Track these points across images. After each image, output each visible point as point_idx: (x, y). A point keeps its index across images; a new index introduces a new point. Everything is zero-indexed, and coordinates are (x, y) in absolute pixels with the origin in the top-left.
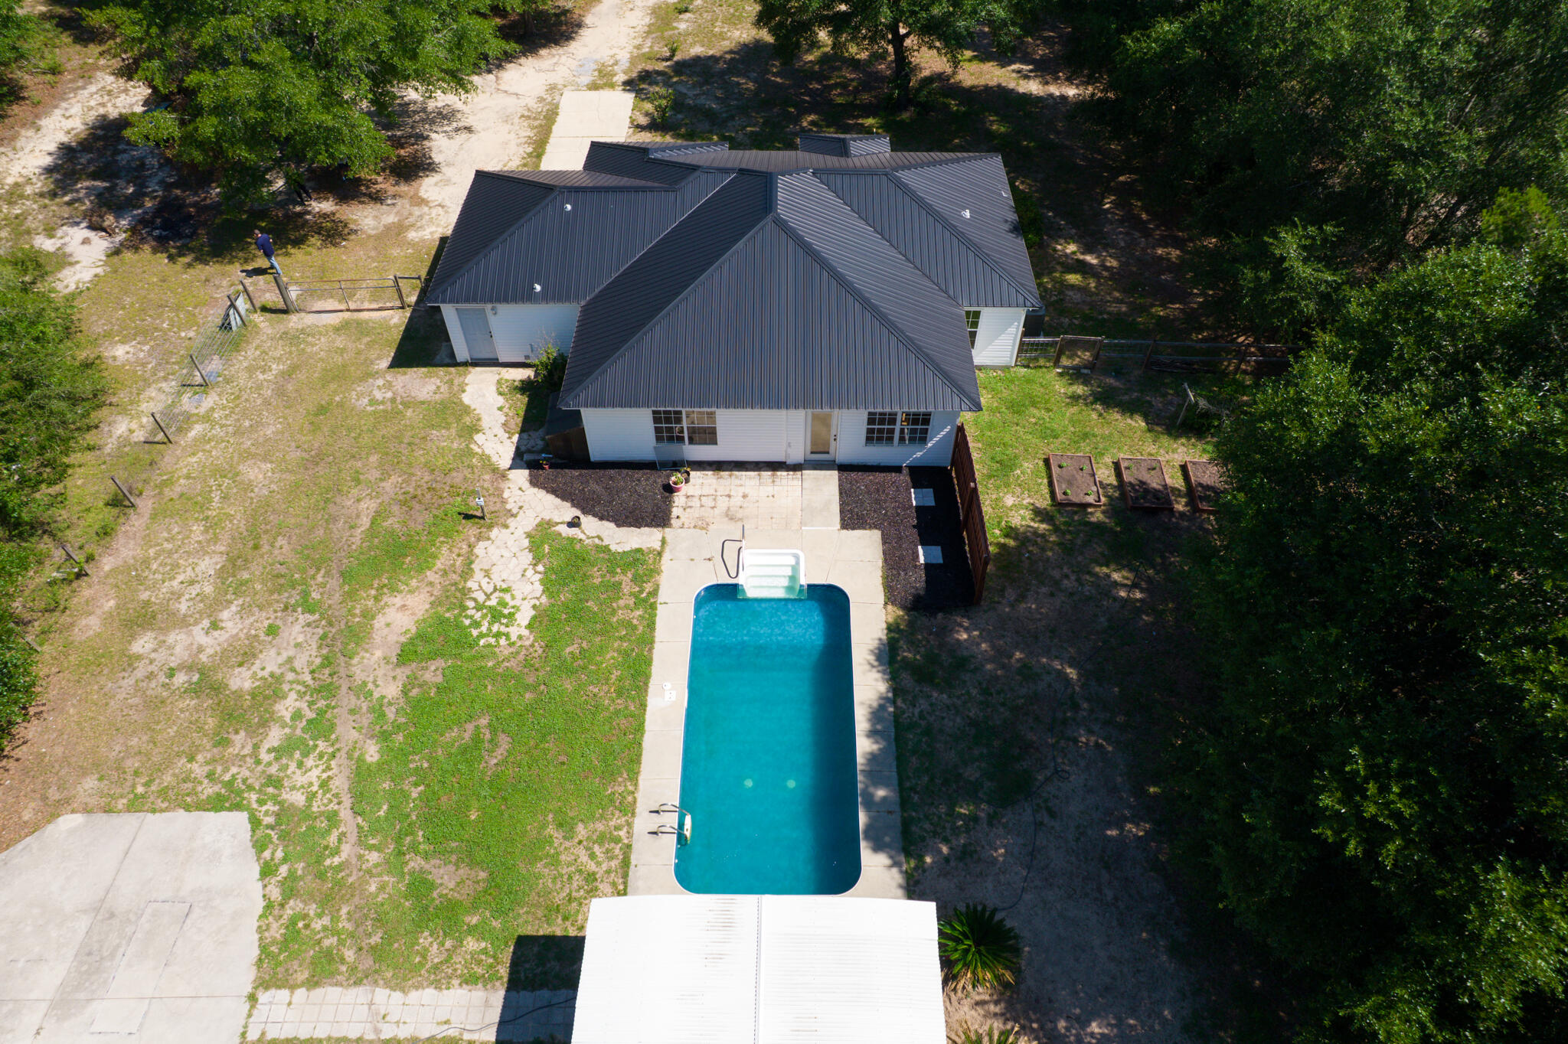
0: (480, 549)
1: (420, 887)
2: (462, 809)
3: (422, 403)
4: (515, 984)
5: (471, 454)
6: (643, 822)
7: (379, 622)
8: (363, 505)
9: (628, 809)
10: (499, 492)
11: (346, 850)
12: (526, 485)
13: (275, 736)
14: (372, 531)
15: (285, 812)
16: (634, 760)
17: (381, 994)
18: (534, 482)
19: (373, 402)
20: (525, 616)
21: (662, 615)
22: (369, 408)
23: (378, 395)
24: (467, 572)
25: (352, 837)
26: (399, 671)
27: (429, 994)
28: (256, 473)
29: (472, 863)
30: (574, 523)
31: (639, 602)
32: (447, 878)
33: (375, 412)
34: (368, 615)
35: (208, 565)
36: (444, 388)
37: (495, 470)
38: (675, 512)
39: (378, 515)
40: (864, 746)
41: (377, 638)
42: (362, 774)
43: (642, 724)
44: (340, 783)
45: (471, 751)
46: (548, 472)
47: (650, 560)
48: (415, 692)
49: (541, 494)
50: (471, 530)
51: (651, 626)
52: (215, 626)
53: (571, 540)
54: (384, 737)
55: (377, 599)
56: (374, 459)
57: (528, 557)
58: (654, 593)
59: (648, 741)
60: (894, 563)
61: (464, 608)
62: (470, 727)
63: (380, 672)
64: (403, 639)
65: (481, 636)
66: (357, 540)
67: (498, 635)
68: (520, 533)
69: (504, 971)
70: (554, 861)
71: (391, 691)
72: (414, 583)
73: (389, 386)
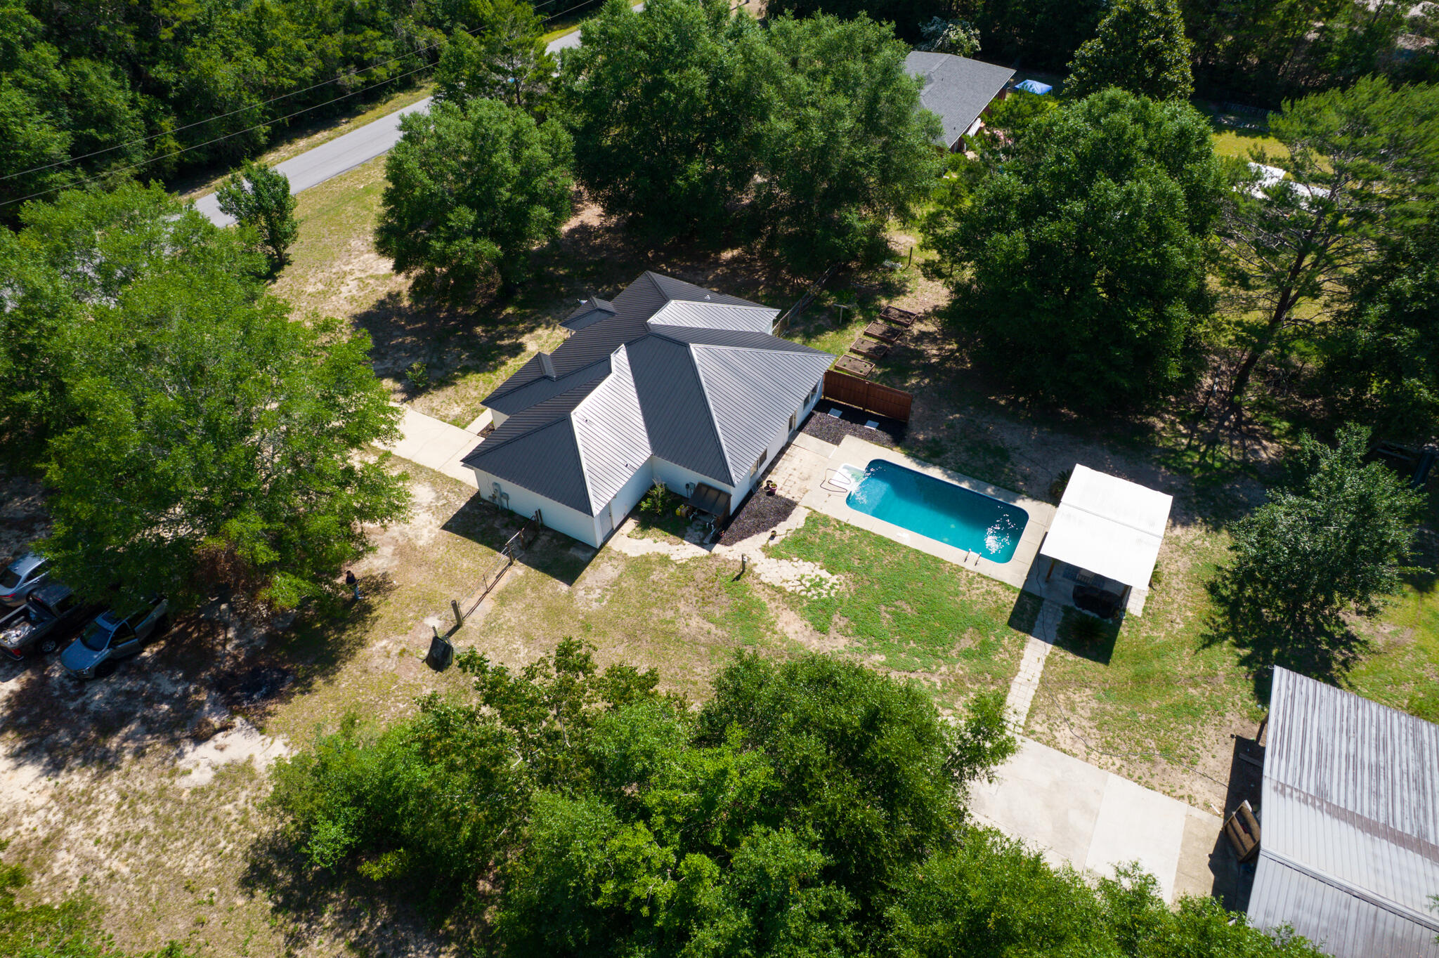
0: (766, 581)
1: (967, 655)
2: (931, 629)
3: (620, 576)
4: (1029, 631)
5: (686, 564)
6: (969, 566)
7: (791, 636)
8: (693, 624)
9: (959, 569)
10: (726, 562)
11: (935, 679)
12: (729, 548)
14: (720, 624)
16: (936, 560)
17: (1017, 679)
19: (599, 600)
20: (824, 574)
21: (852, 523)
22: (604, 603)
23: (596, 594)
24: (780, 590)
25: (928, 676)
26: (832, 636)
27: (1023, 662)
29: (963, 632)
30: (772, 537)
31: (841, 529)
32: (968, 642)
33: (611, 602)
34: (784, 639)
36: (615, 563)
37: (707, 558)
38: (789, 497)
39: (706, 617)
40: (965, 485)
41: (801, 638)
42: (891, 665)
43: (918, 552)
45: (897, 617)
46: (725, 535)
47: (815, 516)
48: (850, 632)
49: (739, 543)
50: (747, 580)
51: (858, 529)
53: (783, 541)
54: (872, 651)
55: (775, 633)
56: (655, 611)
57: (784, 562)
58: (838, 522)
59: (925, 550)
60: (870, 437)
61: (805, 597)
62: (884, 614)
63: (827, 643)
64: (811, 628)
65: (829, 594)
66: (719, 633)
67: (832, 588)
68: (764, 560)
69: (1021, 634)
70: (976, 603)
71: (843, 641)
72: (772, 615)
73: (588, 590)
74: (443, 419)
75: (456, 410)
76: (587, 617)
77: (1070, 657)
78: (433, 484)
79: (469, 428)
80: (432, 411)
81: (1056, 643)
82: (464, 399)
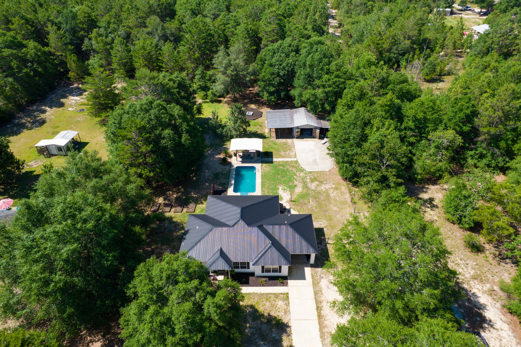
6: (260, 171)
7: (301, 189)
8: (312, 204)
10: (290, 205)
13: (308, 177)
14: (309, 199)
15: (303, 171)
16: (262, 175)
18: (285, 207)
19: (322, 221)
20: (280, 189)
23: (321, 222)
24: (291, 194)
25: (294, 170)
28: (335, 209)
31: (264, 191)
32: (281, 167)
35: (332, 195)
37: (292, 208)
41: (301, 187)
42: (296, 175)
43: (262, 179)
44: (298, 174)
48: (292, 182)
50: (293, 200)
51: (262, 188)
52: (325, 188)
54: (294, 178)
55: (303, 191)
57: (282, 196)
61: (289, 190)
62: (284, 179)
63: (298, 184)
65: (285, 187)
67: (283, 187)
68: (284, 199)
71: (295, 182)
72: (299, 193)
73: (321, 225)
74: (288, 304)
75: (280, 303)
76: (328, 221)
77: (274, 156)
78: (318, 283)
79: (286, 292)
80: (287, 312)
81: (272, 158)
82: (272, 306)
